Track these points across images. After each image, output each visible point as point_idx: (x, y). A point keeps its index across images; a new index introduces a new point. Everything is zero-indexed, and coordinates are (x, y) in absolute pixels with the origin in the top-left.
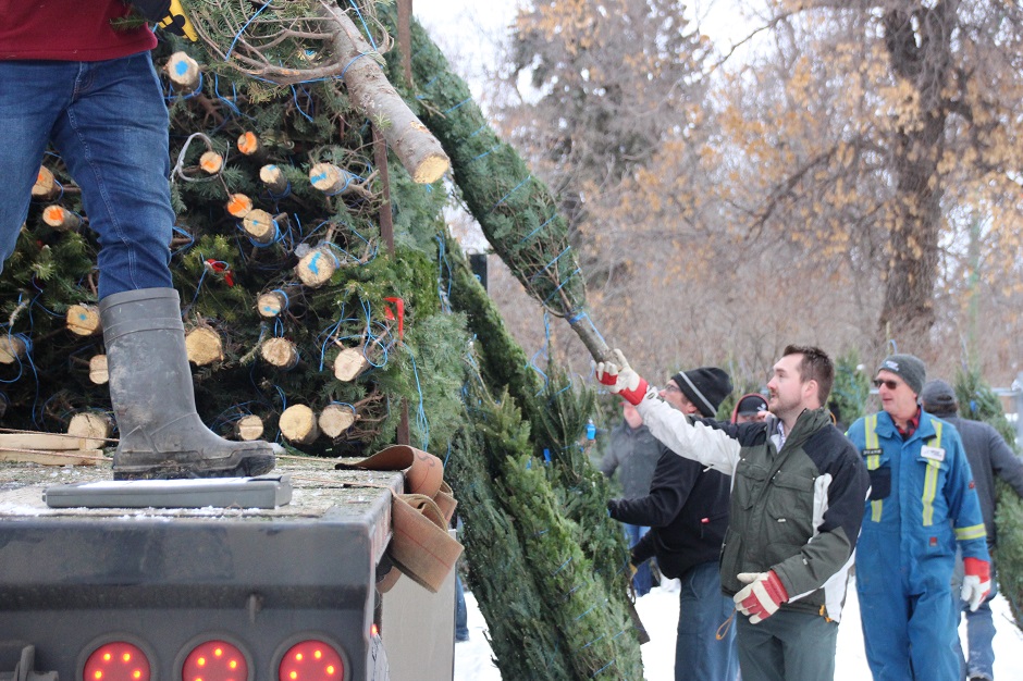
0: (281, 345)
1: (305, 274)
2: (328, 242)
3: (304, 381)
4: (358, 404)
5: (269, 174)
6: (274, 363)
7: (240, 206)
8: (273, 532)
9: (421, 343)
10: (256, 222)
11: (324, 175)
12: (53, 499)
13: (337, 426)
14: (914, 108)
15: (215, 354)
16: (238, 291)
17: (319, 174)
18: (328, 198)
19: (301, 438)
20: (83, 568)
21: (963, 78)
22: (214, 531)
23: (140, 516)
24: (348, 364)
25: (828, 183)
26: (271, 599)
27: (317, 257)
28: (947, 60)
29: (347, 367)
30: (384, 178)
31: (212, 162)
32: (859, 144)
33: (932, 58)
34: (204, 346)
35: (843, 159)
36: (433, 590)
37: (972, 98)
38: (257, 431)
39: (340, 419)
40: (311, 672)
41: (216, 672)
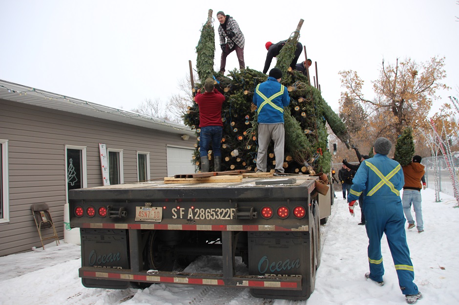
8: (291, 188)
9: (323, 156)
12: (257, 183)
14: (398, 120)
20: (260, 195)
21: (404, 116)
22: (281, 188)
23: (269, 186)
25: (386, 131)
26: (292, 200)
28: (402, 113)
30: (316, 131)
32: (390, 125)
33: (399, 113)
35: (388, 127)
36: (325, 195)
37: (406, 119)
40: (300, 212)
41: (283, 212)
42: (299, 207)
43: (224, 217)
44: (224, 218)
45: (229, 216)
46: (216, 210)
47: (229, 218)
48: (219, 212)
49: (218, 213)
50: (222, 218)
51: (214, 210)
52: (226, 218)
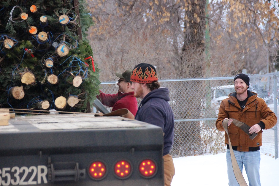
0: (54, 77)
1: (60, 53)
2: (64, 41)
3: (58, 88)
4: (79, 95)
5: (43, 19)
6: (52, 83)
7: (33, 30)
10: (43, 36)
11: (64, 19)
13: (73, 103)
15: (33, 81)
16: (35, 59)
17: (62, 19)
18: (63, 26)
19: (63, 108)
24: (77, 81)
26: (138, 149)
27: (64, 47)
29: (77, 82)
31: (24, 16)
34: (29, 78)
38: (47, 106)
39: (75, 101)
40: (147, 168)
41: (123, 169)
42: (146, 161)
43: (27, 180)
44: (26, 183)
45: (36, 179)
46: (13, 170)
47: (35, 183)
48: (18, 173)
49: (17, 175)
50: (22, 182)
51: (8, 169)
52: (30, 182)
